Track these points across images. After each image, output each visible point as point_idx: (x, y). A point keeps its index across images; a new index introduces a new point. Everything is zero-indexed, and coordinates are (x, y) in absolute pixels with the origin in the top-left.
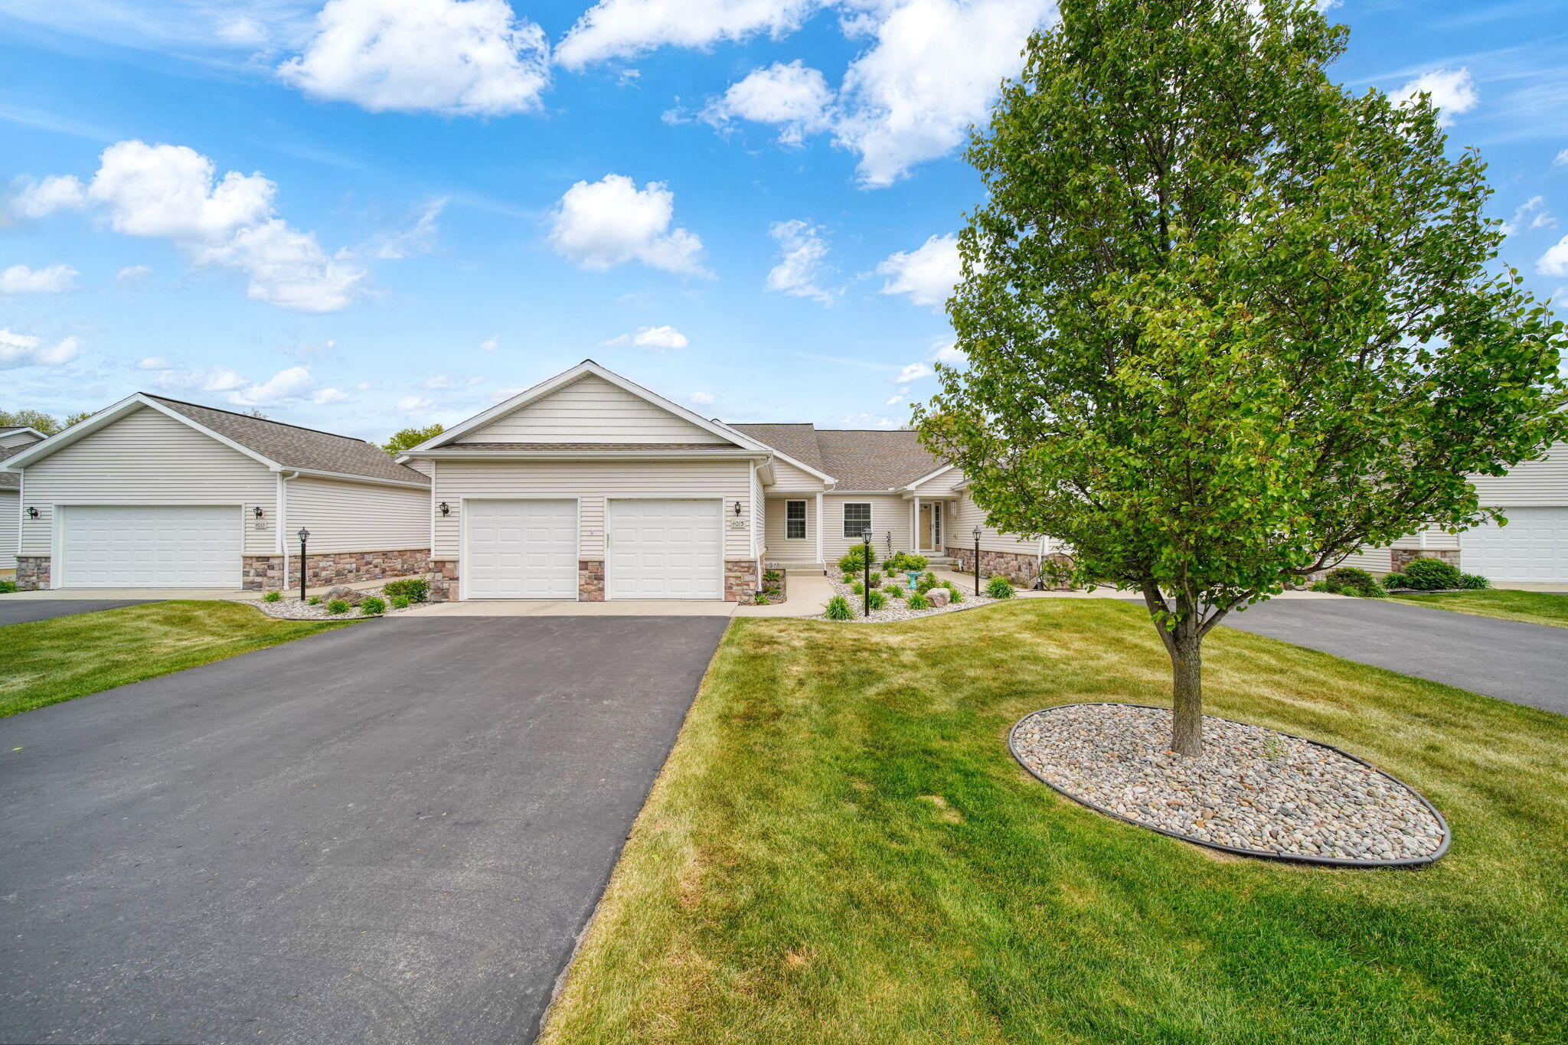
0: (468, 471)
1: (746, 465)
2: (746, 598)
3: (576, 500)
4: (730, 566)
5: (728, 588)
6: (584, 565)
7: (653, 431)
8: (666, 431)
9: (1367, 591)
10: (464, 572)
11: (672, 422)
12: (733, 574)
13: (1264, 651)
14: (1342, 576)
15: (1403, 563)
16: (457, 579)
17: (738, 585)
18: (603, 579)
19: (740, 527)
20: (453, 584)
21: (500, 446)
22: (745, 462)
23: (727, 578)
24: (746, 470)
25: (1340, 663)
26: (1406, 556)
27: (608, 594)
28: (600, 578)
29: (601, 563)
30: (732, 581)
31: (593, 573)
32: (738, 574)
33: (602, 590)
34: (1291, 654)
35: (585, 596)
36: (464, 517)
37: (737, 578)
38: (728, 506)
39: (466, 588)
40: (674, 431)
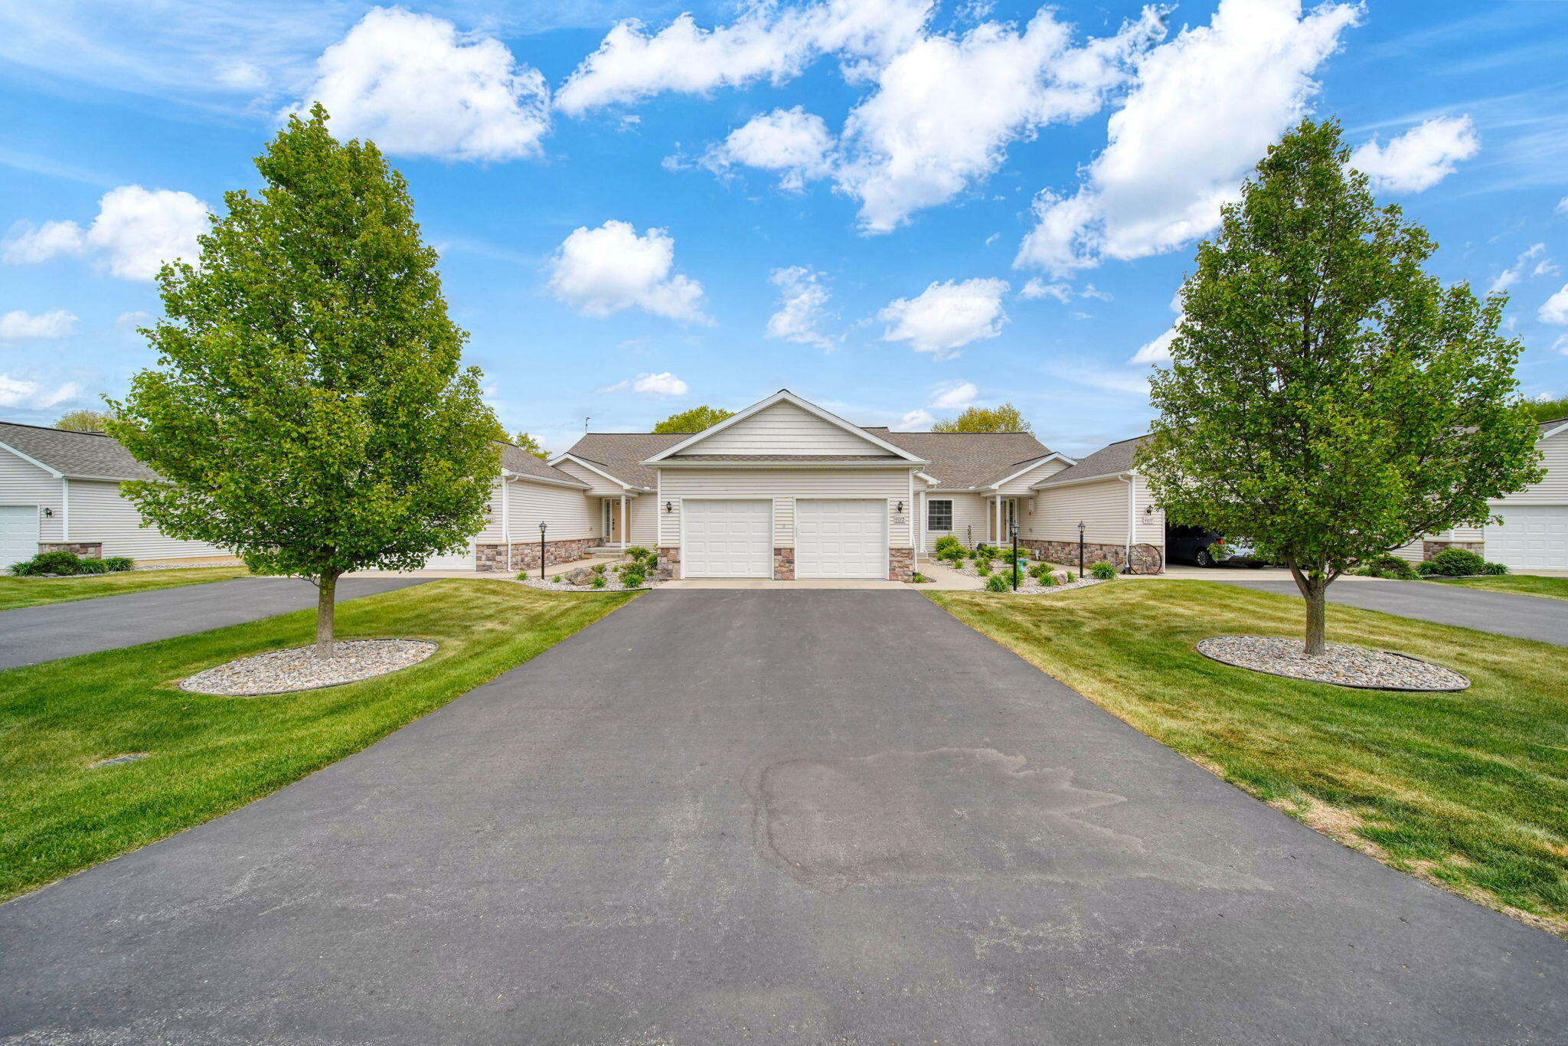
0: (686, 477)
1: (906, 472)
2: (906, 578)
3: (771, 500)
4: (893, 552)
5: (892, 570)
6: (778, 551)
7: (832, 445)
8: (843, 445)
9: (1404, 575)
10: (683, 556)
11: (847, 438)
12: (895, 559)
13: (1338, 611)
14: (1384, 563)
15: (1434, 553)
16: (679, 562)
17: (900, 567)
18: (793, 563)
19: (900, 522)
20: (675, 565)
21: (713, 457)
22: (906, 470)
23: (891, 562)
24: (906, 476)
25: (1394, 617)
26: (1436, 547)
27: (797, 574)
28: (791, 562)
29: (792, 550)
30: (896, 564)
31: (785, 558)
32: (901, 559)
33: (792, 571)
34: (1359, 613)
35: (779, 576)
36: (684, 514)
37: (899, 562)
38: (892, 505)
39: (685, 570)
40: (849, 445)
